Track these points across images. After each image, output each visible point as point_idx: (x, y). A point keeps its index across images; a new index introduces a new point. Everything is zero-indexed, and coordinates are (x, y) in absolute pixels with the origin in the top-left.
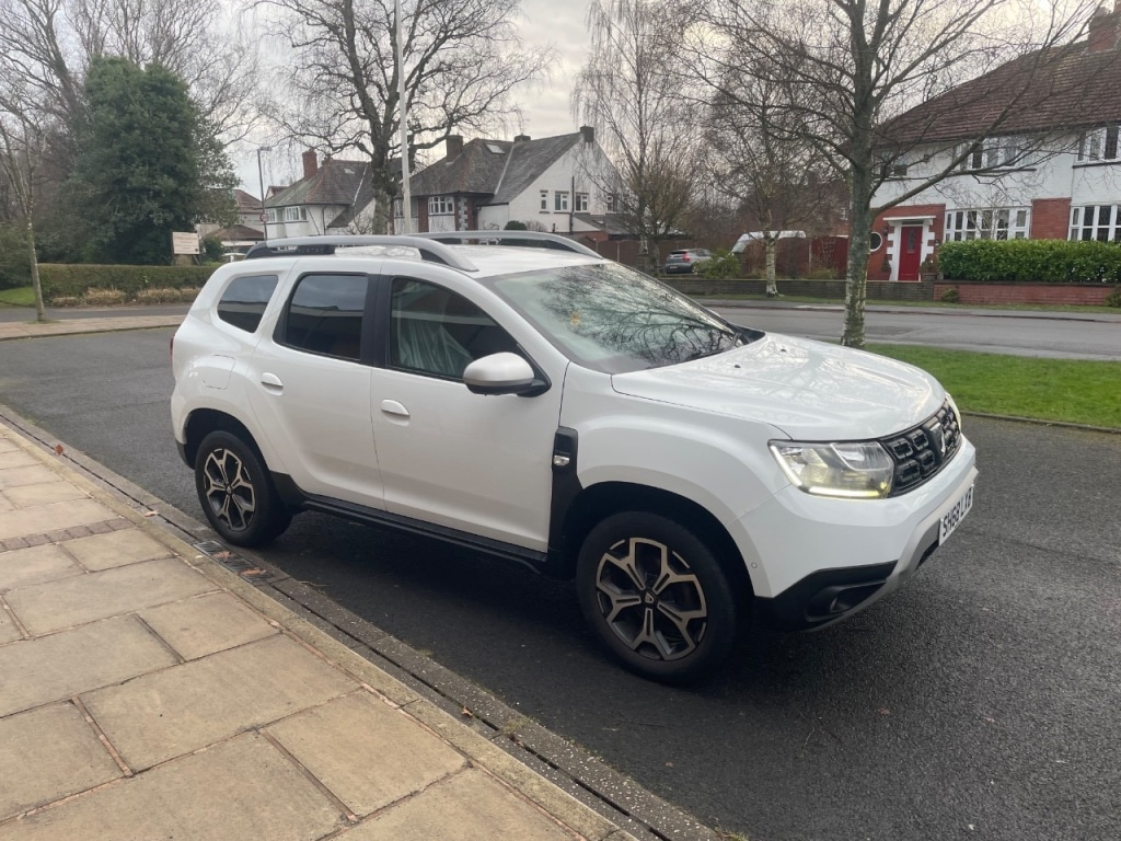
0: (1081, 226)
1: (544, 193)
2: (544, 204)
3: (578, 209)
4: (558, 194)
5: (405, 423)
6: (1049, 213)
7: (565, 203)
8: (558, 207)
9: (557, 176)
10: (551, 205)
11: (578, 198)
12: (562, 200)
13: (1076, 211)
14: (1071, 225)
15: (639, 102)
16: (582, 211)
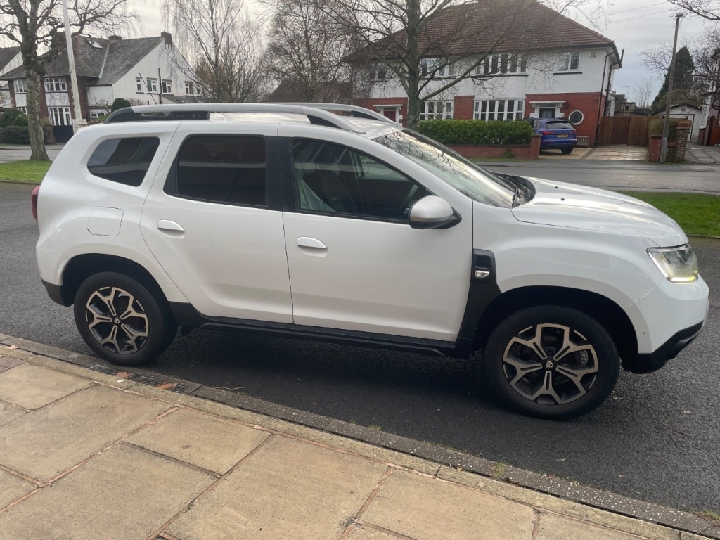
0: (480, 112)
1: (138, 79)
2: (139, 87)
3: (165, 91)
4: (149, 80)
5: (323, 255)
6: (464, 103)
7: (155, 87)
8: (150, 89)
9: (148, 66)
10: (144, 89)
11: (164, 84)
12: (152, 84)
13: (477, 103)
14: (475, 112)
15: (212, 18)
16: (168, 93)
